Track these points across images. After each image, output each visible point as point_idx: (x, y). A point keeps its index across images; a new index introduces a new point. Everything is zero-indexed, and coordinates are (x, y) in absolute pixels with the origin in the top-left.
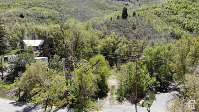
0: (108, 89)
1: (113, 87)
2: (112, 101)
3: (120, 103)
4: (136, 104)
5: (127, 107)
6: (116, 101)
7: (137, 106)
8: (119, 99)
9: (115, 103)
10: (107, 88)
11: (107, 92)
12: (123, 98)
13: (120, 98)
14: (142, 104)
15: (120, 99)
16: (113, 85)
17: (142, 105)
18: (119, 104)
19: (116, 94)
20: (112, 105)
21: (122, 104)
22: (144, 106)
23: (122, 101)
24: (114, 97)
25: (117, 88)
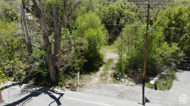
0: (103, 63)
1: (111, 60)
2: (104, 77)
3: (117, 82)
4: (144, 84)
5: (128, 88)
6: (110, 79)
7: (146, 88)
8: (115, 76)
9: (108, 80)
10: (101, 61)
11: (101, 66)
12: (122, 74)
13: (118, 74)
14: (155, 84)
15: (118, 76)
16: (110, 58)
17: (154, 86)
18: (114, 83)
19: (113, 68)
20: (102, 84)
21: (120, 83)
22: (158, 88)
23: (120, 79)
24: (108, 73)
25: (116, 62)
